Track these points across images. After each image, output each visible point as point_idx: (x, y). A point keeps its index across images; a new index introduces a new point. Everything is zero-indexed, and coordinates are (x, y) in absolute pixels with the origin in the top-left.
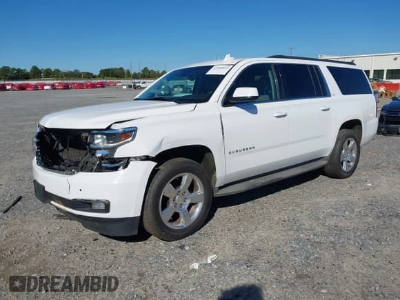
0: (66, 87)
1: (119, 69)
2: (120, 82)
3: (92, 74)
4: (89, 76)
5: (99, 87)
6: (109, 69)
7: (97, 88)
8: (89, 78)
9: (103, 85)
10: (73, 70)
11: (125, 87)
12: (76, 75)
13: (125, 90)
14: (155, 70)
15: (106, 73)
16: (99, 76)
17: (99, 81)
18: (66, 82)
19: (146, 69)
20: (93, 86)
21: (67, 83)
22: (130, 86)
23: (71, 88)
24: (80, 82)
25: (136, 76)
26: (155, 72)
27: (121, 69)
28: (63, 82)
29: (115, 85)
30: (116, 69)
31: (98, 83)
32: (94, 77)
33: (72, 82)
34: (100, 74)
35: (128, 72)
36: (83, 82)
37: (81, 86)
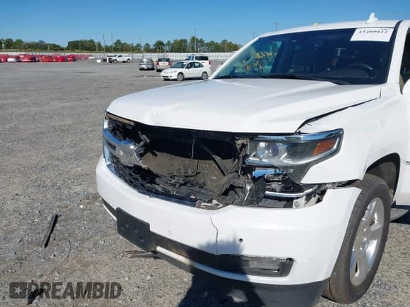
0: (33, 59)
1: (89, 41)
2: (92, 56)
3: (59, 46)
4: (56, 48)
5: (70, 61)
6: (78, 41)
7: (67, 61)
8: (56, 50)
9: (74, 59)
10: (37, 41)
11: (99, 61)
12: (41, 46)
13: (99, 64)
14: (128, 43)
15: (74, 46)
16: (68, 49)
17: (69, 54)
18: (31, 54)
19: (118, 42)
20: (63, 59)
21: (33, 56)
22: (105, 60)
23: (39, 61)
24: (47, 54)
25: (108, 49)
26: (128, 45)
27: (92, 41)
28: (28, 53)
29: (87, 58)
30: (85, 41)
31: (69, 56)
32: (62, 49)
33: (38, 54)
34: (69, 46)
35: (99, 45)
36: (50, 54)
37: (49, 59)
